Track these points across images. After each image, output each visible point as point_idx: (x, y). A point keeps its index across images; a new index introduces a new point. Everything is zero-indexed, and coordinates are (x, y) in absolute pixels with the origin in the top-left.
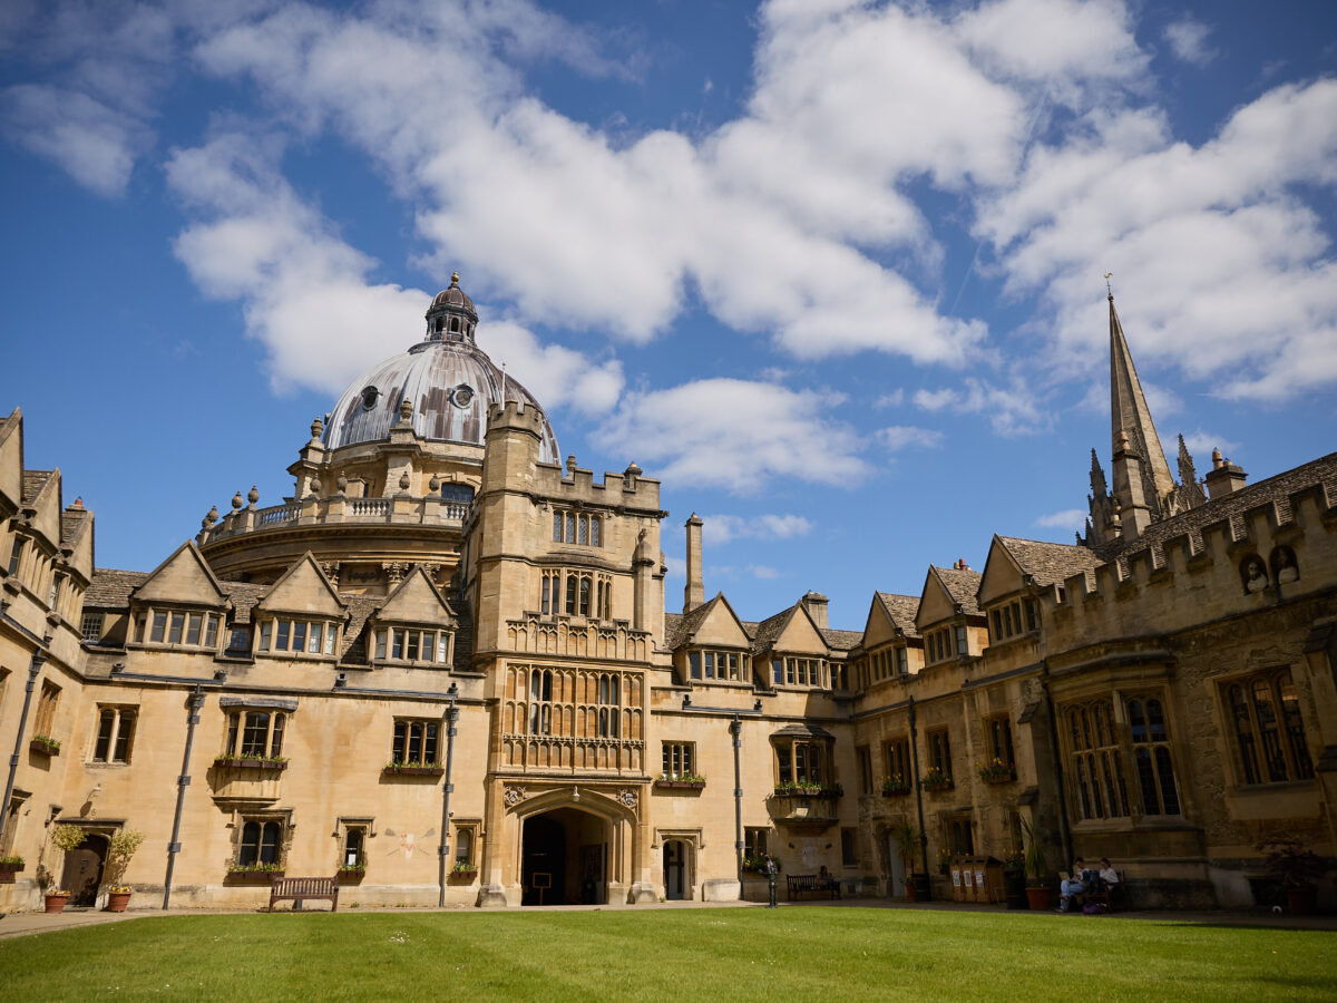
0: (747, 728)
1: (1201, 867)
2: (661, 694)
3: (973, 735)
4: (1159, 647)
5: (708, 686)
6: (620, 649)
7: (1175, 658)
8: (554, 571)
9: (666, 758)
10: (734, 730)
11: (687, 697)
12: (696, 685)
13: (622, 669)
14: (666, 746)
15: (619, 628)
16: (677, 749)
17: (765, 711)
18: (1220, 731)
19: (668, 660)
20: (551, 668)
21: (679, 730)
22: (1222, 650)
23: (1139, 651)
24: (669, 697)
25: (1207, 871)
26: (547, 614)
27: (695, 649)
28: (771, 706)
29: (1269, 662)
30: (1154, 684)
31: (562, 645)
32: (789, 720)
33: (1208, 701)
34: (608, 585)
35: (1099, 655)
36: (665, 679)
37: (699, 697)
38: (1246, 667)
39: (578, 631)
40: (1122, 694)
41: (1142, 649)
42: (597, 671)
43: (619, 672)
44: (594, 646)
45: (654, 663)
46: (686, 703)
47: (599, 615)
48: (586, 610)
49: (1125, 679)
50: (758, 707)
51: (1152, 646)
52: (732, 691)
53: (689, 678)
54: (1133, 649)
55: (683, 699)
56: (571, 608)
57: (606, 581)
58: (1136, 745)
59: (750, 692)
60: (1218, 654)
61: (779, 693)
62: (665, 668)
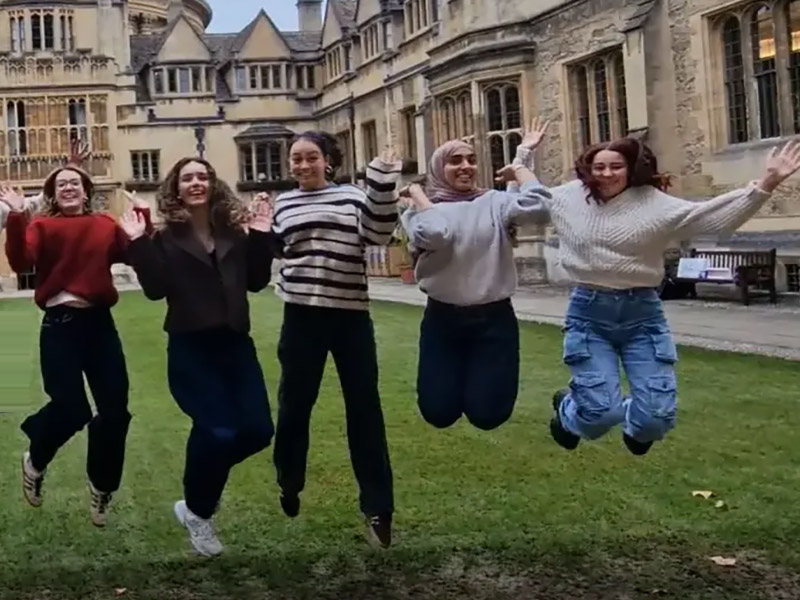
0: (211, 133)
1: (536, 246)
2: (126, 111)
3: (392, 127)
4: (520, 33)
5: (171, 100)
6: (84, 75)
7: (533, 43)
8: (18, 12)
9: (135, 165)
10: (200, 135)
11: (151, 111)
12: (159, 99)
13: (87, 93)
14: (135, 156)
15: (81, 57)
16: (145, 156)
17: (228, 117)
18: (564, 117)
19: (132, 80)
20: (23, 98)
21: (145, 141)
22: (572, 31)
23: (501, 39)
24: (134, 113)
25: (541, 251)
26: (14, 51)
27: (158, 67)
28: (234, 112)
29: (606, 42)
30: (511, 71)
31: (31, 78)
32: (253, 122)
33: (556, 86)
34: (70, 18)
35: (465, 46)
36: (130, 97)
37: (162, 110)
38: (588, 49)
39: (45, 65)
40: (482, 83)
41: (503, 36)
42: (65, 97)
43: (85, 96)
44: (60, 76)
45: (118, 84)
46: (152, 116)
47: (64, 47)
48: (50, 44)
49: (484, 69)
50: (221, 112)
51: (513, 33)
52: (194, 101)
53: (153, 93)
54: (494, 38)
55: (147, 113)
56: (36, 44)
57: (67, 15)
58: (491, 133)
59: (212, 101)
60: (567, 36)
61: (242, 99)
62: (130, 87)
